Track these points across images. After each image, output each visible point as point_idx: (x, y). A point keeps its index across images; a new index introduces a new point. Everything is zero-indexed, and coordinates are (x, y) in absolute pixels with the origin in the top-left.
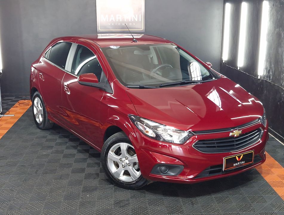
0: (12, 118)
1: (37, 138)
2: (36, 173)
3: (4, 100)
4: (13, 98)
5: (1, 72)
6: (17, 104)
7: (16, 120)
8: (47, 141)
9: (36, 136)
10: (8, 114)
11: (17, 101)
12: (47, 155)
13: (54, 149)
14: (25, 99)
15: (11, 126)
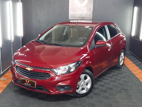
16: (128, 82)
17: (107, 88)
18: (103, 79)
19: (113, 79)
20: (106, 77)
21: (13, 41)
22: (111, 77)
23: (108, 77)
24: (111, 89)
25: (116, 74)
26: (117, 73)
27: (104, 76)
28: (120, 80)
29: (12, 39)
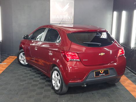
0: (5, 65)
1: (18, 75)
2: (17, 94)
3: (2, 56)
4: (6, 55)
5: (1, 41)
6: (8, 58)
7: (7, 66)
8: (23, 77)
9: (17, 75)
10: (3, 63)
11: (8, 56)
12: (23, 85)
13: (26, 82)
14: (12, 56)
15: (4, 69)
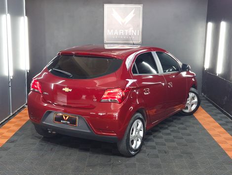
16: (194, 141)
17: (160, 151)
18: (154, 136)
19: (171, 137)
20: (160, 134)
21: (12, 78)
22: (169, 134)
23: (162, 133)
24: (166, 153)
25: (176, 129)
26: (179, 128)
27: (156, 133)
28: (182, 138)
29: (10, 75)
